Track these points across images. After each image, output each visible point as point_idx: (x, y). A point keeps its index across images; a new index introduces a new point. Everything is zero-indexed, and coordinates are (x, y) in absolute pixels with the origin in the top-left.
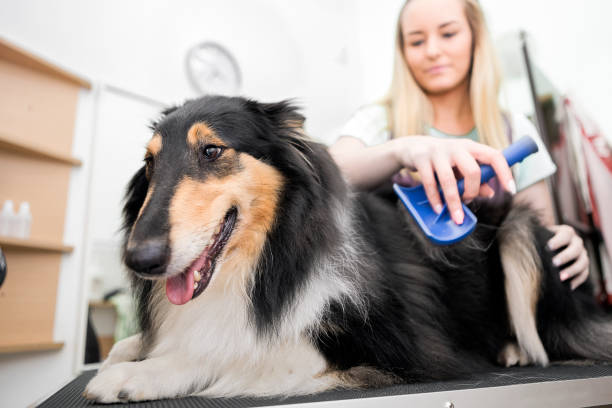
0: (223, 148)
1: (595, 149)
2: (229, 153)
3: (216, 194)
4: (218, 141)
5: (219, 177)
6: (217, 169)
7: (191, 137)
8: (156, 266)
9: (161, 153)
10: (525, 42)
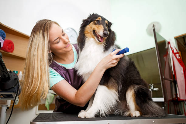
1: (176, 58)
10: (154, 28)
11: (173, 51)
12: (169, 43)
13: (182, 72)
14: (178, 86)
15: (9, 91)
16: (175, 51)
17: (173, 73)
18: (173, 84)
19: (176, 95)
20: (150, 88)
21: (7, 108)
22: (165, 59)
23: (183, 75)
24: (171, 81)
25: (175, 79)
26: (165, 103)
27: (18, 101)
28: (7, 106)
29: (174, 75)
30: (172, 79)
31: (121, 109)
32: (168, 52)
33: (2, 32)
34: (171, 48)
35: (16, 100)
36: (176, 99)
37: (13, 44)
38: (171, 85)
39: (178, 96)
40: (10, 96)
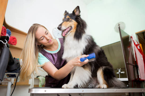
0: (70, 19)
1: (137, 48)
7: (67, 17)
8: (60, 28)
10: (119, 26)
11: (135, 43)
12: (131, 37)
13: (142, 59)
14: (139, 70)
15: (13, 72)
16: (136, 43)
17: (135, 59)
18: (135, 68)
19: (138, 76)
20: (118, 72)
21: (11, 84)
22: (129, 50)
23: (143, 61)
24: (133, 65)
25: (137, 64)
26: (129, 82)
27: (19, 80)
28: (12, 82)
29: (136, 61)
30: (134, 64)
31: (94, 84)
32: (131, 44)
33: (9, 31)
34: (133, 41)
35: (18, 78)
36: (138, 79)
37: (16, 39)
38: (134, 69)
39: (140, 77)
40: (13, 76)
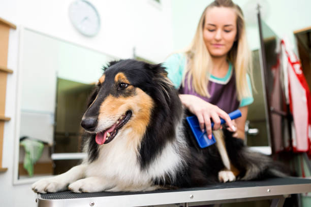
0: (128, 85)
2: (130, 87)
3: (122, 104)
4: (127, 81)
5: (125, 97)
6: (124, 93)
7: (116, 79)
8: (92, 127)
9: (104, 83)
10: (259, 11)
12: (282, 42)
14: (294, 127)
16: (293, 59)
17: (286, 100)
18: (286, 122)
19: (291, 141)
24: (282, 115)
25: (291, 113)
29: (289, 104)
32: (281, 61)
34: (287, 52)
39: (294, 144)
